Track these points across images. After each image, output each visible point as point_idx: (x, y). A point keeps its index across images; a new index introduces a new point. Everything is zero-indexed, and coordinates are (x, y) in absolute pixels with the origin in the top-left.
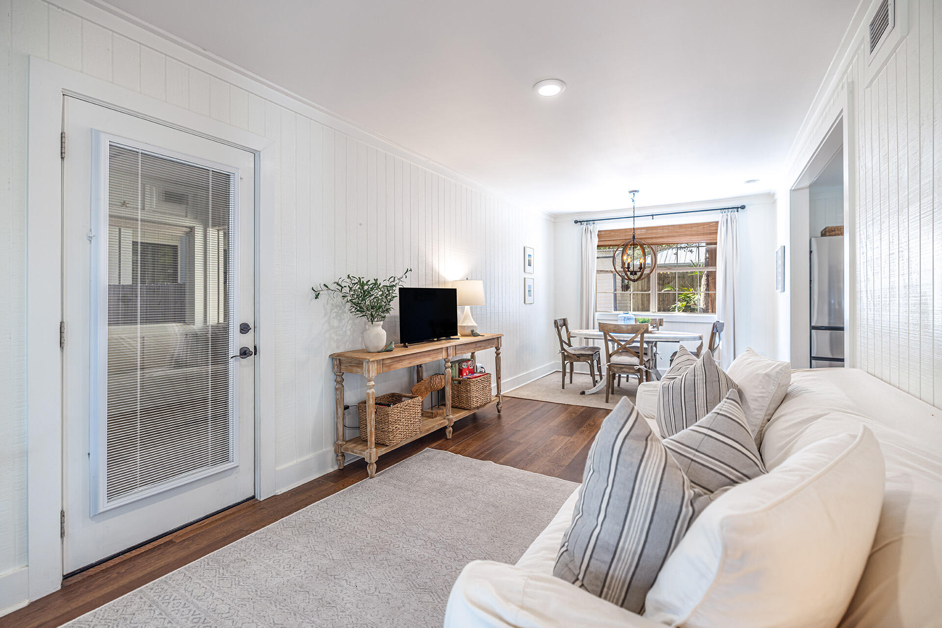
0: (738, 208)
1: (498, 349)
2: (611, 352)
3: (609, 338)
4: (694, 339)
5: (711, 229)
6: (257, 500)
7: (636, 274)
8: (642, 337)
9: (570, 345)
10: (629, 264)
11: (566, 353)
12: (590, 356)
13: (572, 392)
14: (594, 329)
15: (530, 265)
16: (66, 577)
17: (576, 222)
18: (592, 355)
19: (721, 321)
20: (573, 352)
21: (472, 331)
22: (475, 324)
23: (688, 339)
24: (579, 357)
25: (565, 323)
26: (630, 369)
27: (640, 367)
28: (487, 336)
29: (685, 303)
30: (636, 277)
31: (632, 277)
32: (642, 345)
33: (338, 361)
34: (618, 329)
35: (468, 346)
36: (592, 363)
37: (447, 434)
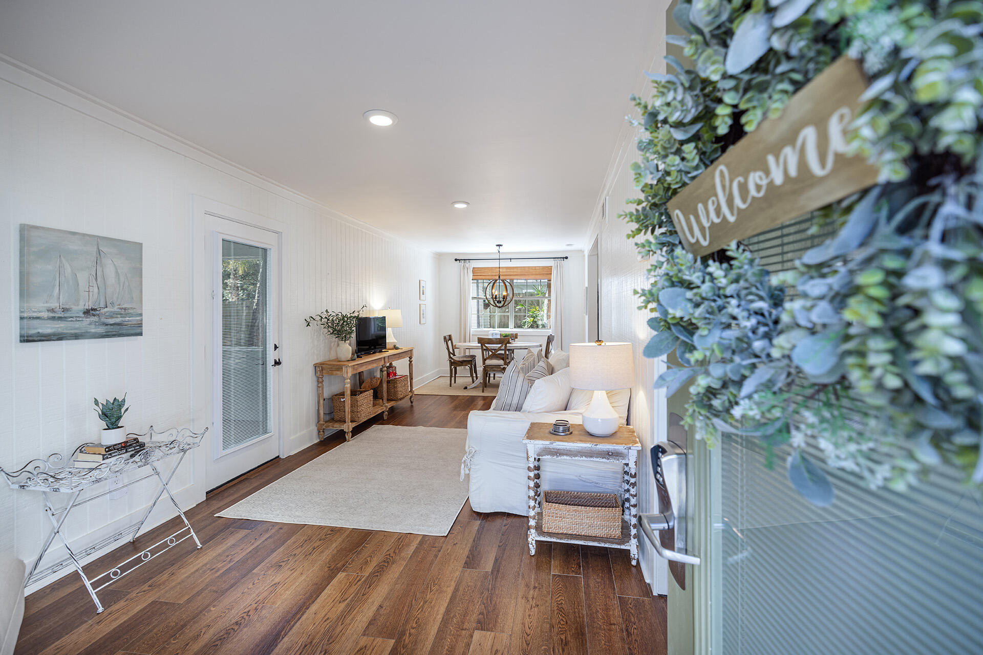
0: (564, 258)
1: (410, 358)
2: (485, 358)
3: (485, 348)
4: (537, 346)
5: (548, 271)
6: (281, 458)
7: (500, 302)
8: (506, 347)
9: (454, 355)
10: (496, 296)
11: (452, 361)
12: (470, 361)
13: (458, 388)
14: (469, 342)
15: (423, 294)
16: (207, 493)
17: (456, 260)
18: (471, 361)
19: (553, 335)
20: (458, 359)
21: (395, 346)
22: (395, 341)
23: (533, 347)
24: (462, 363)
25: (450, 339)
26: (498, 368)
27: (504, 366)
28: (405, 349)
29: (532, 319)
30: (500, 305)
31: (498, 304)
32: (505, 352)
33: (320, 368)
34: (490, 341)
35: (395, 356)
36: (472, 367)
37: (385, 416)
